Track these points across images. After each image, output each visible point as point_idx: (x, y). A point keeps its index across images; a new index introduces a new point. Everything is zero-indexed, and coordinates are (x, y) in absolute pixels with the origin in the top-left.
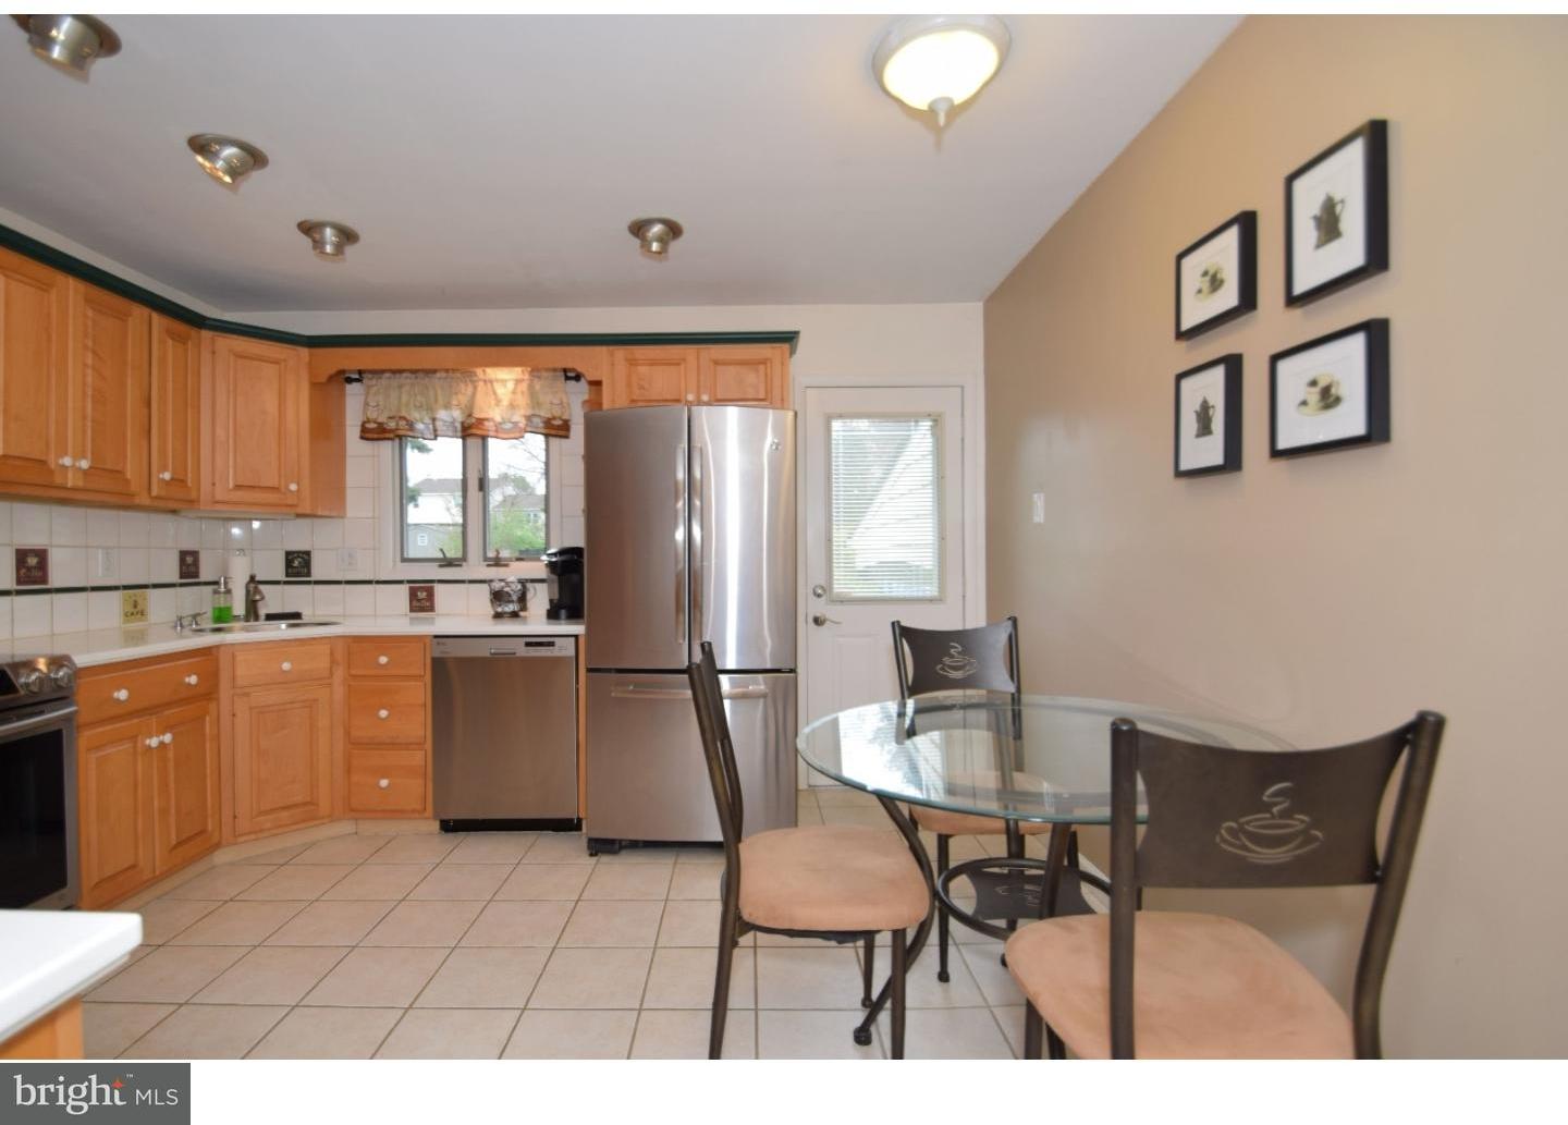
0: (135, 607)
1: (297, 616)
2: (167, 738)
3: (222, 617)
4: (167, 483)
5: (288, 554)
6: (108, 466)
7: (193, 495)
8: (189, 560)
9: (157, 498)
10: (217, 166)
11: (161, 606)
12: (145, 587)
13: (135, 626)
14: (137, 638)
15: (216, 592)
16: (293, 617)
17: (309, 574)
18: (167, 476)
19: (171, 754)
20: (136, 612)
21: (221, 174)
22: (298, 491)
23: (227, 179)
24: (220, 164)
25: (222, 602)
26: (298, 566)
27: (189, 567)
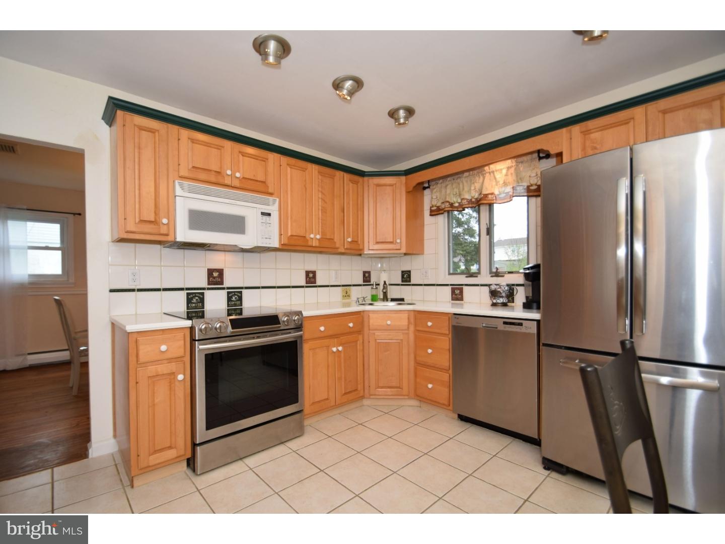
0: (347, 293)
1: (402, 300)
2: (340, 348)
3: (374, 298)
4: (350, 243)
5: (403, 272)
6: (328, 237)
7: (361, 247)
8: (367, 275)
9: (346, 249)
10: (344, 93)
11: (356, 293)
12: (350, 285)
13: (347, 301)
14: (348, 305)
15: (372, 288)
16: (400, 300)
17: (410, 281)
18: (349, 240)
19: (342, 355)
20: (347, 295)
21: (346, 96)
22: (401, 242)
23: (349, 98)
24: (345, 92)
25: (374, 292)
26: (406, 277)
27: (367, 277)
